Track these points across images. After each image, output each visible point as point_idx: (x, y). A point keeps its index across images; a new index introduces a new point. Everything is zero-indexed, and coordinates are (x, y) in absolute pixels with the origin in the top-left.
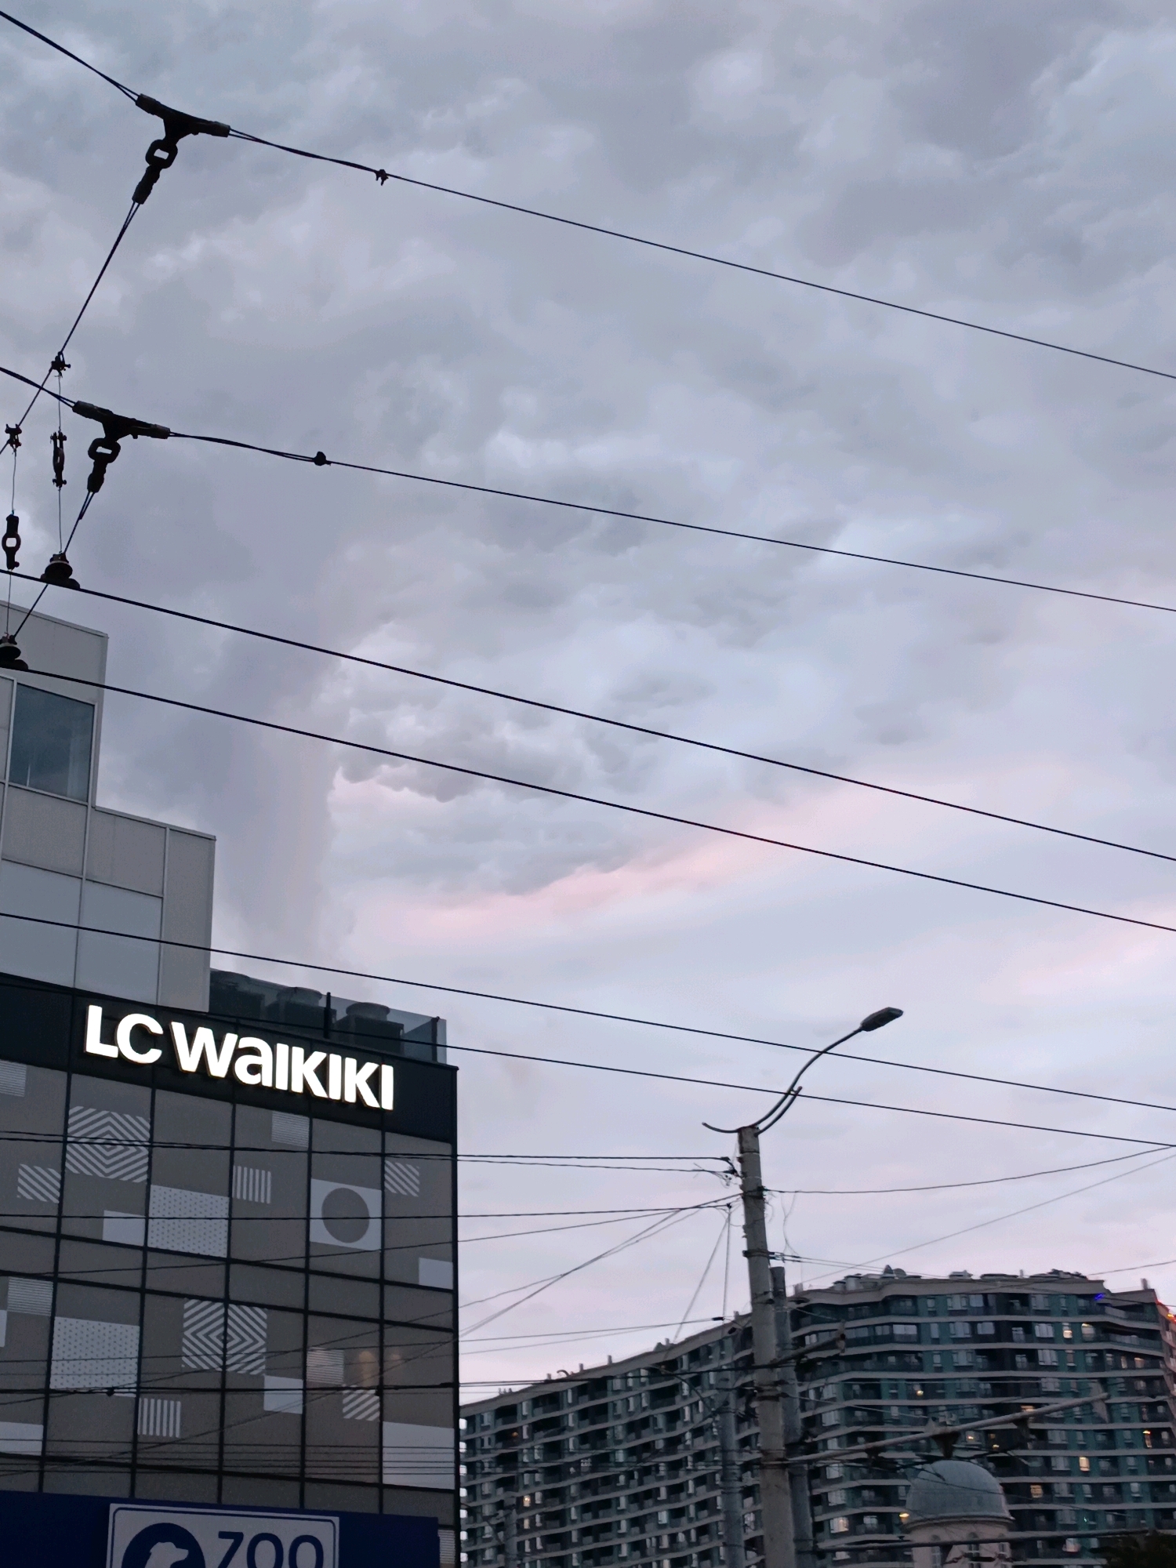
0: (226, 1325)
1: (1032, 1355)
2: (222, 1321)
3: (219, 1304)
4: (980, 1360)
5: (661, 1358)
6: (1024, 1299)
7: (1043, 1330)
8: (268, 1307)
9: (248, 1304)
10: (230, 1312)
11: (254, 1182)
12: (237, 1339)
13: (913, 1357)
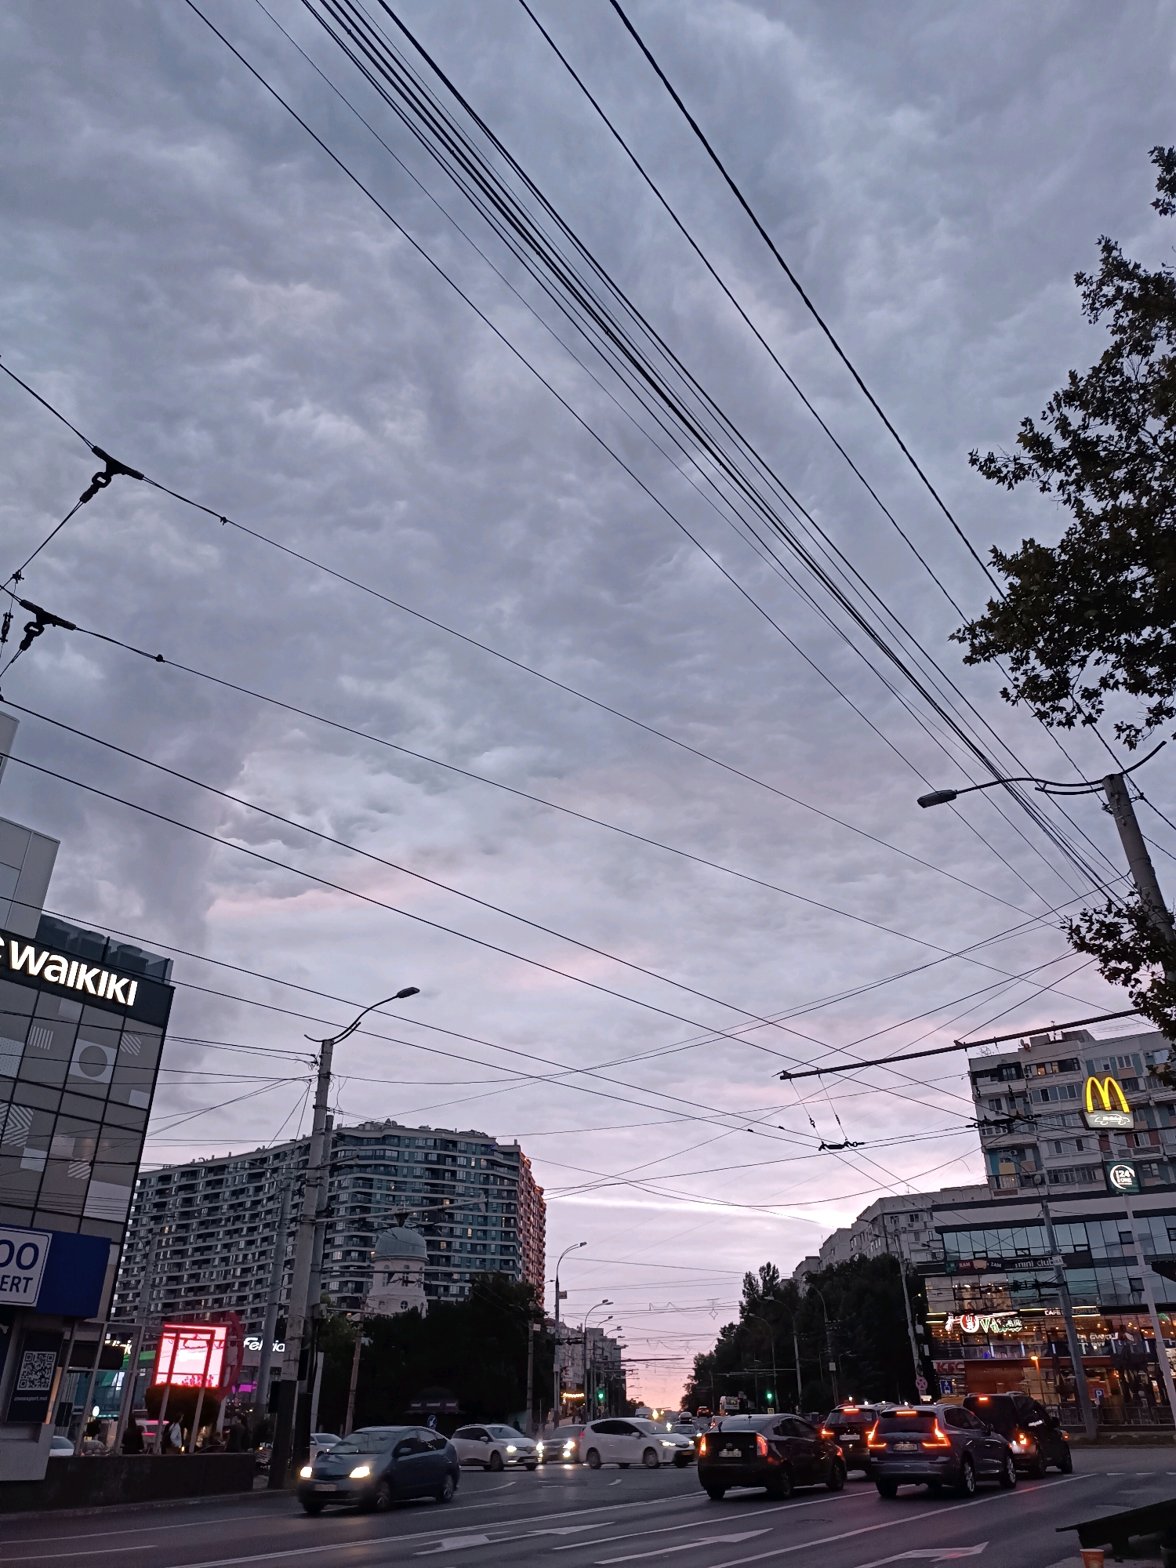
0: (8, 1115)
1: (454, 1173)
2: (6, 1113)
3: (6, 1104)
4: (427, 1173)
5: (258, 1156)
6: (454, 1143)
7: (461, 1161)
8: (36, 1109)
9: (24, 1106)
10: (11, 1109)
11: (42, 1037)
12: (13, 1125)
13: (393, 1168)
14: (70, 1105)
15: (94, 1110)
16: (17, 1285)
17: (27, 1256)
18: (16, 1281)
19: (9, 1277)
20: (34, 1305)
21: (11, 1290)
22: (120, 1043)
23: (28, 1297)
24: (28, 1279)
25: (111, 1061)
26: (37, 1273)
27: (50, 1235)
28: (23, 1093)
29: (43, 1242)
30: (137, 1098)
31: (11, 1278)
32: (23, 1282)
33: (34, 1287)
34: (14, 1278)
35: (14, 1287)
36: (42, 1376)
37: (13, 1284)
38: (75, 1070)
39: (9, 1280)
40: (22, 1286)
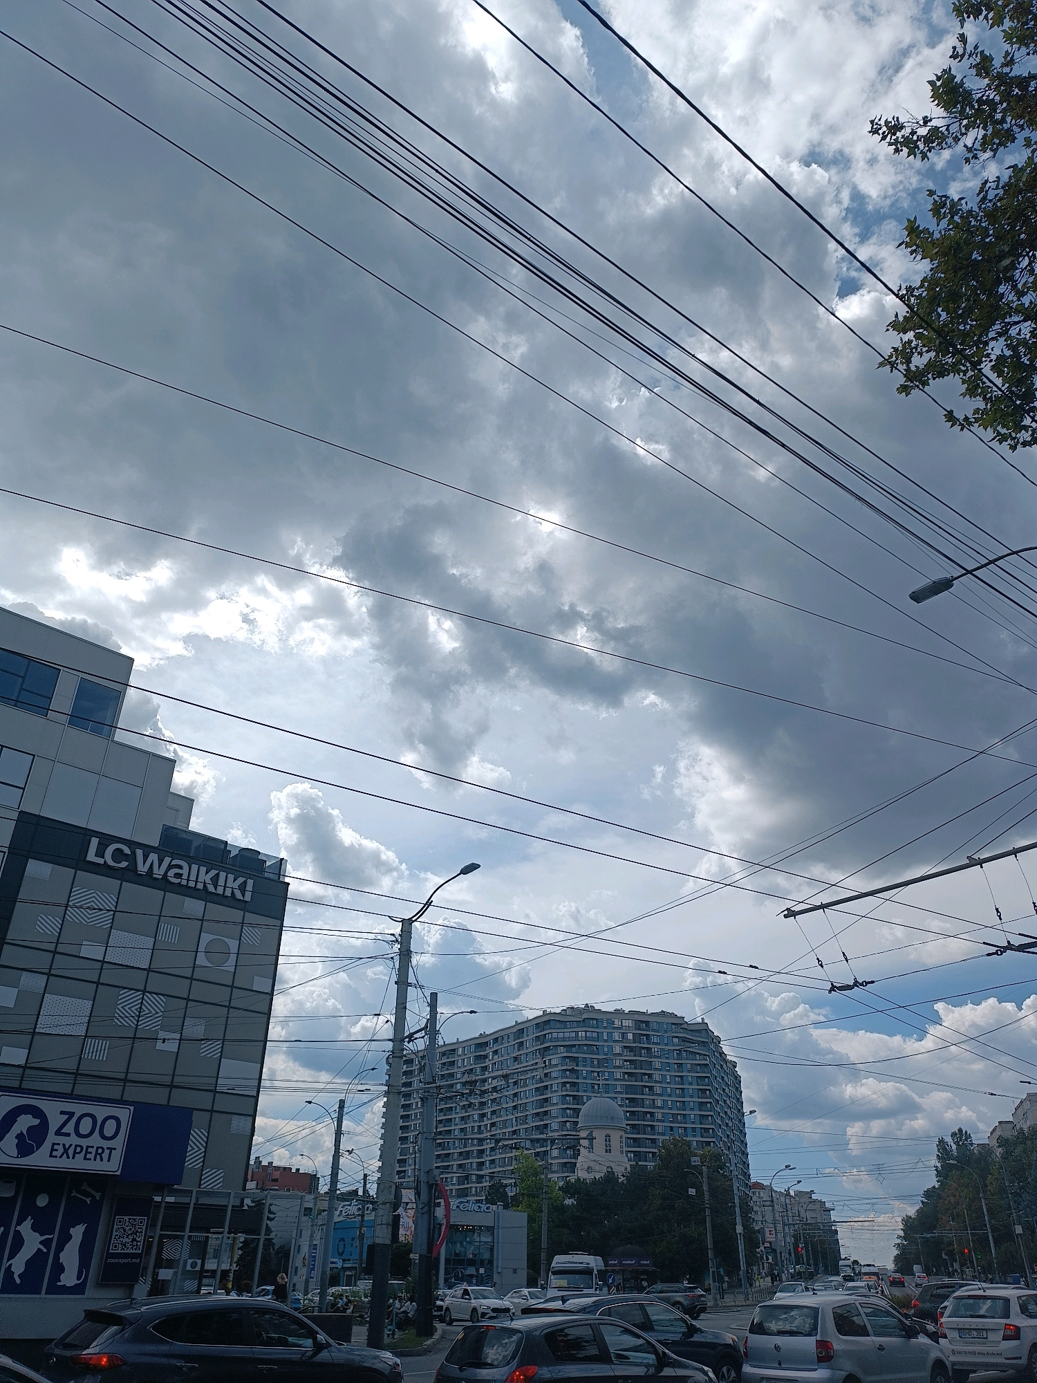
0: (142, 1003)
2: (140, 1001)
3: (140, 993)
8: (168, 996)
9: (156, 994)
10: (145, 997)
11: (170, 932)
12: (147, 1011)
13: (595, 1047)
14: (198, 991)
15: (222, 995)
16: (100, 1155)
17: (110, 1128)
18: (100, 1151)
19: (93, 1147)
20: (118, 1173)
21: (95, 1160)
22: (241, 935)
23: (112, 1165)
24: (111, 1149)
25: (234, 949)
26: (119, 1143)
27: (132, 1108)
28: (155, 982)
29: (125, 1114)
30: (260, 984)
31: (95, 1148)
32: (107, 1152)
33: (117, 1157)
34: (98, 1148)
35: (98, 1156)
36: (134, 1240)
37: (97, 1153)
38: (202, 960)
39: (93, 1150)
40: (105, 1156)
